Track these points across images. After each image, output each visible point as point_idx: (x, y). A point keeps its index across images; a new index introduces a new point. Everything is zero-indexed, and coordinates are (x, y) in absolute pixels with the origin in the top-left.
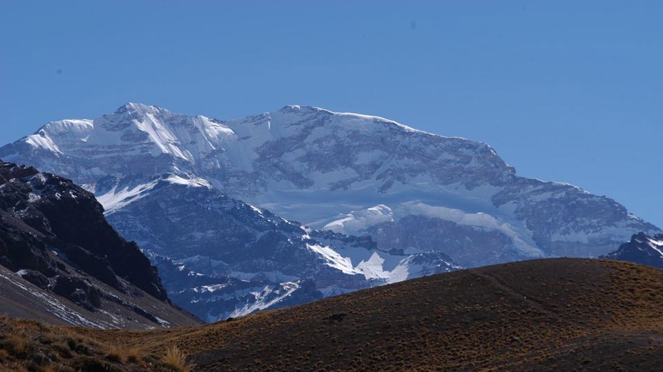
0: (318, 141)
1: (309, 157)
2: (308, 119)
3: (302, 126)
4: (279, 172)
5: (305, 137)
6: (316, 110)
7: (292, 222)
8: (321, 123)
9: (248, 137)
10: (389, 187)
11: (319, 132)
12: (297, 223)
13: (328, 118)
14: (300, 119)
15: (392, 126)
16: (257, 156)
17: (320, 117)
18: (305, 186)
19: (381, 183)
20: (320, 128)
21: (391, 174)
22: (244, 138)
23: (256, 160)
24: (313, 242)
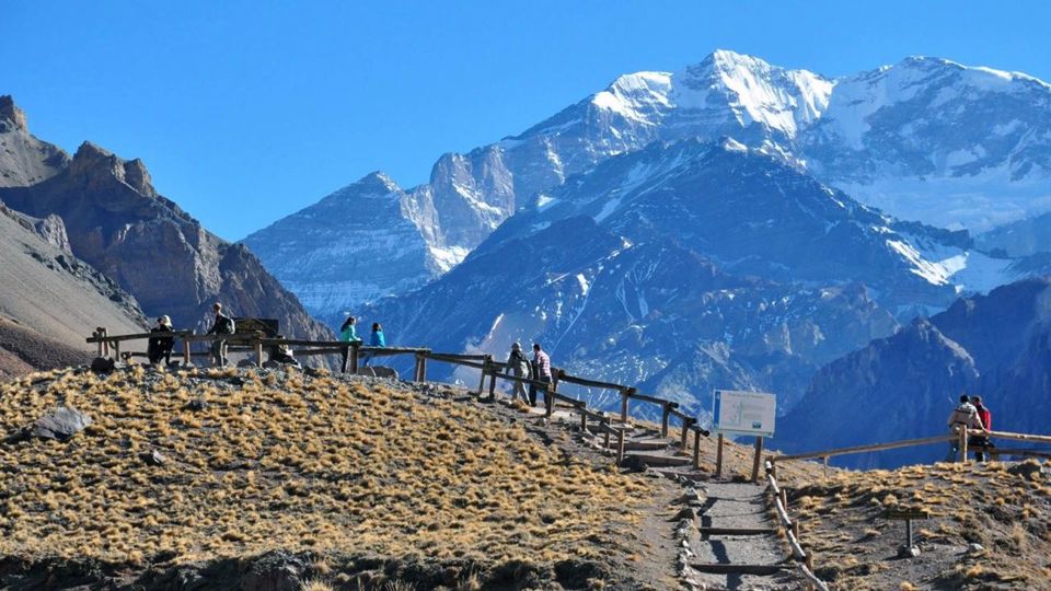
0: (945, 107)
1: (931, 131)
2: (934, 76)
3: (926, 86)
4: (894, 151)
5: (929, 101)
6: (942, 63)
7: (872, 208)
8: (949, 82)
9: (860, 102)
10: (1025, 172)
11: (946, 94)
12: (877, 210)
13: (958, 75)
14: (924, 75)
15: (1035, 86)
16: (868, 128)
17: (949, 73)
18: (925, 171)
19: (1018, 165)
20: (948, 88)
21: (1029, 154)
22: (855, 103)
23: (868, 134)
24: (895, 238)
